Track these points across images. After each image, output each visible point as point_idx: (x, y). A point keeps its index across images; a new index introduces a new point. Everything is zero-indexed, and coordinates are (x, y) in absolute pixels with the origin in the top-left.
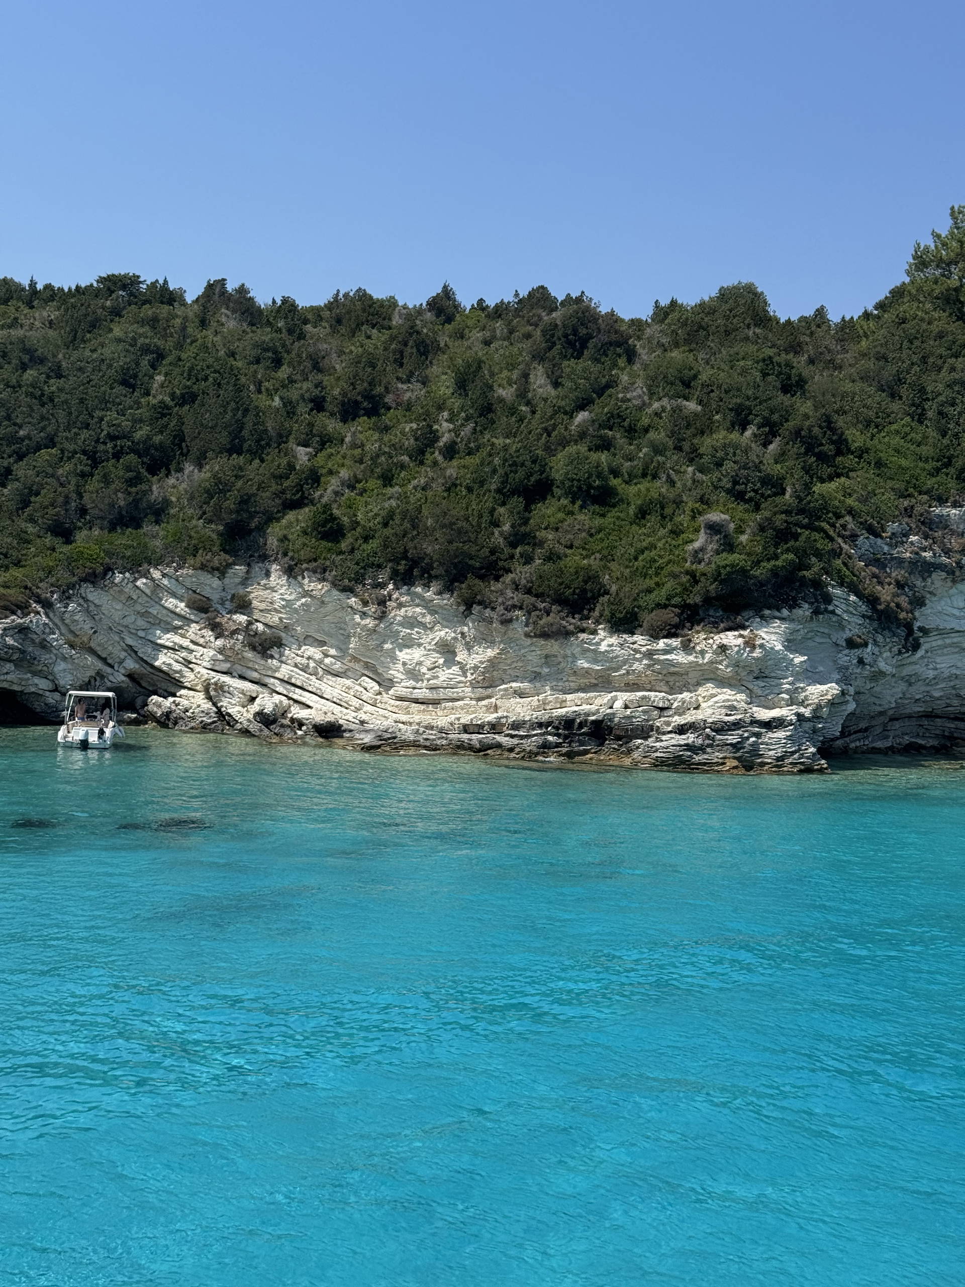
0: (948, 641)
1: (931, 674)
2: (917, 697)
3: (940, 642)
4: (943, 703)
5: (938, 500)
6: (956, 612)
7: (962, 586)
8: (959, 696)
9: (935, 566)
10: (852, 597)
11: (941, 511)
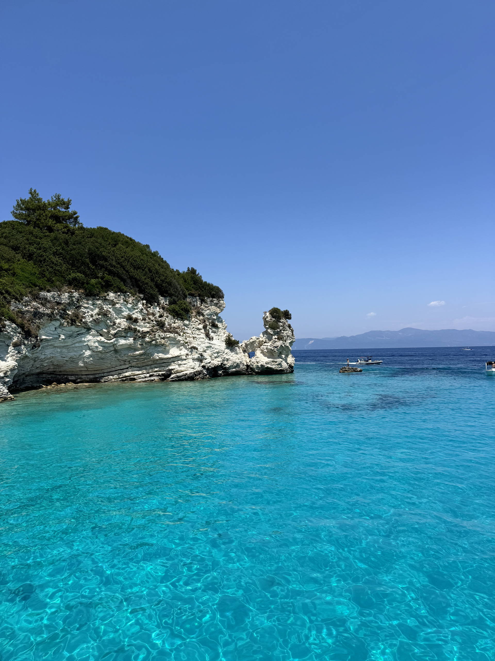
0: (50, 343)
1: (43, 357)
2: (38, 366)
3: (46, 344)
4: (47, 368)
5: (41, 289)
6: (52, 332)
7: (54, 322)
8: (53, 365)
9: (44, 314)
10: (14, 325)
11: (43, 293)
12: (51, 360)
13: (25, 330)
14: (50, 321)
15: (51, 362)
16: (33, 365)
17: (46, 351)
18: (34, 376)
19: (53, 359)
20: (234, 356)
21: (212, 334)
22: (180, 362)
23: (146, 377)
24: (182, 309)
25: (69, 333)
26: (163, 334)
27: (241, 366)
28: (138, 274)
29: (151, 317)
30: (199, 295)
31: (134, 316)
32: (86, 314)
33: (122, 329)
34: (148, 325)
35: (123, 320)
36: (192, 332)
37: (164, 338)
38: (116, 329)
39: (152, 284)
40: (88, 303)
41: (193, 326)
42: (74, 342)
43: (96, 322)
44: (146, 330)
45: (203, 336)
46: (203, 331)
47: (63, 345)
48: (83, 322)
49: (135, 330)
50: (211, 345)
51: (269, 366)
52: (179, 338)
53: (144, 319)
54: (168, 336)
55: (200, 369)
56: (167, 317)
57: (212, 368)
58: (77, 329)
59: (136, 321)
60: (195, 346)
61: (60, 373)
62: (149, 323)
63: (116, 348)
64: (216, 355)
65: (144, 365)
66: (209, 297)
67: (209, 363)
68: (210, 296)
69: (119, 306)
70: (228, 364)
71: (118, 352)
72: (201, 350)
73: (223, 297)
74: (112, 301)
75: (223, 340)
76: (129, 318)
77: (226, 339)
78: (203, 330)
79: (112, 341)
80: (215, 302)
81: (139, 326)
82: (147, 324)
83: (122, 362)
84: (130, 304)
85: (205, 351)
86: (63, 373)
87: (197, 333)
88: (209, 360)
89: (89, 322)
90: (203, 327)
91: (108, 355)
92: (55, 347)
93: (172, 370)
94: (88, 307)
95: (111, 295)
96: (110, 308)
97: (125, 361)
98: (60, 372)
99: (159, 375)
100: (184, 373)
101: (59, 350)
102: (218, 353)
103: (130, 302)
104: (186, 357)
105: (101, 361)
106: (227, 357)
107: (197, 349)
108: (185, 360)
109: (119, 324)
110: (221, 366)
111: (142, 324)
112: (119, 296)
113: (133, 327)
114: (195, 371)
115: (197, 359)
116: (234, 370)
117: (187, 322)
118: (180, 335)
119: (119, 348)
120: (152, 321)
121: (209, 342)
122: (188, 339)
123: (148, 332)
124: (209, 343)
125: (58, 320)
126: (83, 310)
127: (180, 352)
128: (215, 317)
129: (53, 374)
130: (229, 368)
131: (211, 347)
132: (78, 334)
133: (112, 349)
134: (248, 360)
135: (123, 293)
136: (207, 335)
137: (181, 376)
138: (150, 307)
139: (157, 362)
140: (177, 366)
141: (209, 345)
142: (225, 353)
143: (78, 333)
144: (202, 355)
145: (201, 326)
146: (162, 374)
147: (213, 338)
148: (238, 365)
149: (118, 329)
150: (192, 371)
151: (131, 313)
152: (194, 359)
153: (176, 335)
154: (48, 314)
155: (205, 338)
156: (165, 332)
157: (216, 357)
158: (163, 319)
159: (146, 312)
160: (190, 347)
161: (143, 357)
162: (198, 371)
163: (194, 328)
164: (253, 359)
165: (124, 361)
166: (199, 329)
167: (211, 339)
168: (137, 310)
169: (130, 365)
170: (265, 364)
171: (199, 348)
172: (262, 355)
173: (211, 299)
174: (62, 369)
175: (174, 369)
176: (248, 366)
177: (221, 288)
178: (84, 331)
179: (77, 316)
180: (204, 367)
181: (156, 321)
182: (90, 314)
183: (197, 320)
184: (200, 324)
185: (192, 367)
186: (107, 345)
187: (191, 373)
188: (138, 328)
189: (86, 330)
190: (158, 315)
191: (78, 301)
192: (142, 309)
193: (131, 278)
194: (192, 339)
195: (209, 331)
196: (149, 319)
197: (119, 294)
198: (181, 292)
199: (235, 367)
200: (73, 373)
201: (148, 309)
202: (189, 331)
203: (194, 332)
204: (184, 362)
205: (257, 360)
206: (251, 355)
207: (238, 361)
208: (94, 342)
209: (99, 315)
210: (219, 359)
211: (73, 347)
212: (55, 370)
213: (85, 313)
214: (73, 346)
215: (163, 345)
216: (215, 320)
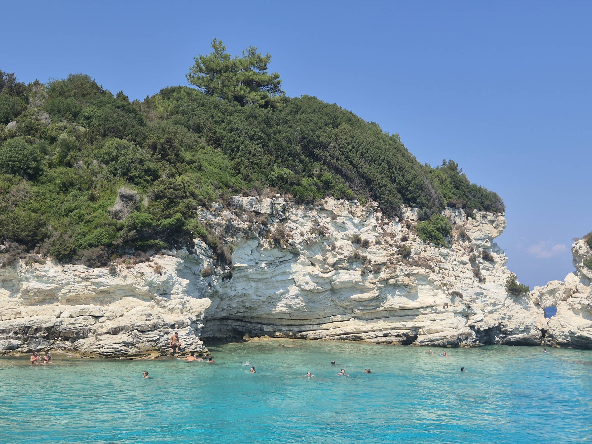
0: (244, 274)
1: (232, 293)
2: (224, 308)
3: (238, 275)
4: (235, 311)
5: (236, 192)
6: (246, 257)
7: (250, 242)
8: (244, 307)
9: (239, 229)
10: (204, 245)
11: (238, 198)
12: (242, 299)
13: (218, 252)
14: (245, 240)
15: (242, 302)
16: (218, 305)
17: (237, 285)
18: (216, 323)
19: (245, 298)
20: (520, 311)
21: (483, 273)
22: (433, 316)
23: (377, 337)
24: (438, 229)
25: (270, 259)
26: (407, 269)
27: (532, 330)
28: (371, 170)
29: (388, 239)
30: (464, 207)
31: (363, 237)
32: (294, 232)
33: (345, 256)
34: (385, 253)
35: (346, 242)
36: (452, 267)
37: (408, 275)
38: (335, 257)
39: (393, 187)
40: (297, 214)
41: (454, 257)
42: (275, 273)
43: (309, 244)
44: (381, 259)
45: (470, 274)
46: (469, 266)
47: (260, 277)
48: (290, 244)
49: (364, 259)
50: (482, 291)
51: (585, 334)
52: (432, 276)
53: (378, 243)
54: (415, 272)
55: (467, 330)
56: (414, 240)
57: (485, 330)
58: (280, 254)
59: (366, 244)
60: (458, 291)
61: (252, 321)
62: (385, 249)
63: (334, 287)
64: (490, 308)
65: (374, 316)
66: (480, 210)
67: (480, 321)
68: (482, 208)
69: (342, 221)
70: (510, 326)
71: (336, 293)
72: (468, 299)
73: (504, 211)
74: (332, 212)
75: (502, 283)
76: (357, 241)
77: (508, 282)
78: (470, 264)
79: (329, 275)
80: (489, 218)
81: (370, 253)
82: (382, 250)
83: (341, 309)
84: (358, 217)
85: (473, 301)
86: (255, 320)
87: (461, 269)
88: (479, 316)
89: (298, 244)
90: (470, 260)
91: (322, 296)
92: (250, 279)
93: (420, 328)
94: (297, 220)
95: (331, 203)
96: (328, 223)
97: (346, 308)
98: (252, 318)
99: (398, 336)
100: (442, 334)
101: (254, 284)
102: (494, 305)
103: (358, 214)
104: (444, 308)
105: (312, 304)
106: (509, 313)
107: (461, 296)
108: (442, 313)
109: (341, 248)
110: (498, 329)
111: (375, 250)
112: (342, 204)
113: (361, 254)
114: (460, 332)
115: (460, 313)
116: (520, 336)
117: (444, 250)
118: (434, 271)
119: (339, 286)
120: (391, 246)
121: (480, 285)
122: (447, 278)
123: (384, 264)
124: (480, 288)
125: (256, 238)
126: (290, 225)
127: (434, 298)
128: (489, 244)
129: (242, 321)
130: (511, 333)
131: (482, 294)
132: (281, 262)
133: (328, 287)
134: (544, 321)
135: (348, 199)
136: (477, 274)
137: (436, 340)
138: (387, 224)
139: (396, 314)
140: (429, 323)
141: (479, 291)
142: (506, 305)
143: (282, 260)
144: (469, 307)
145: (466, 258)
146: (403, 334)
147: (484, 279)
148: (527, 329)
149: (339, 256)
150: (455, 333)
151: (359, 233)
152: (456, 313)
153: (427, 270)
154: (244, 229)
155: (473, 278)
156: (411, 264)
157: (490, 312)
158: (407, 244)
159: (381, 231)
160: (450, 291)
161: (372, 304)
162: (465, 334)
163: (455, 260)
164: (554, 320)
165: (343, 307)
166: (464, 264)
167: (482, 280)
168: (366, 228)
169: (353, 315)
170: (576, 330)
171: (464, 295)
172: (571, 313)
173: (483, 213)
174: (256, 314)
175: (424, 327)
176: (544, 332)
177: (500, 195)
178: (290, 256)
179: (281, 233)
180: (472, 327)
181: (397, 247)
182: (299, 231)
183: (459, 247)
184: (464, 254)
185: (453, 326)
186: (321, 281)
187: (454, 336)
188: (369, 256)
189: (292, 255)
190: (399, 236)
191: (284, 210)
192: (376, 227)
193: (362, 176)
194: (452, 279)
195: (479, 267)
196: (387, 242)
197: (342, 201)
198: (436, 201)
199: (522, 332)
200: (270, 322)
201: (385, 227)
202: (448, 266)
203: (455, 267)
204: (440, 316)
205: (563, 323)
206: (550, 312)
207: (528, 322)
208: (304, 275)
209: (312, 234)
210: (496, 316)
211: (273, 282)
212: (245, 314)
213: (292, 230)
214: (274, 279)
215: (406, 286)
216: (488, 248)
